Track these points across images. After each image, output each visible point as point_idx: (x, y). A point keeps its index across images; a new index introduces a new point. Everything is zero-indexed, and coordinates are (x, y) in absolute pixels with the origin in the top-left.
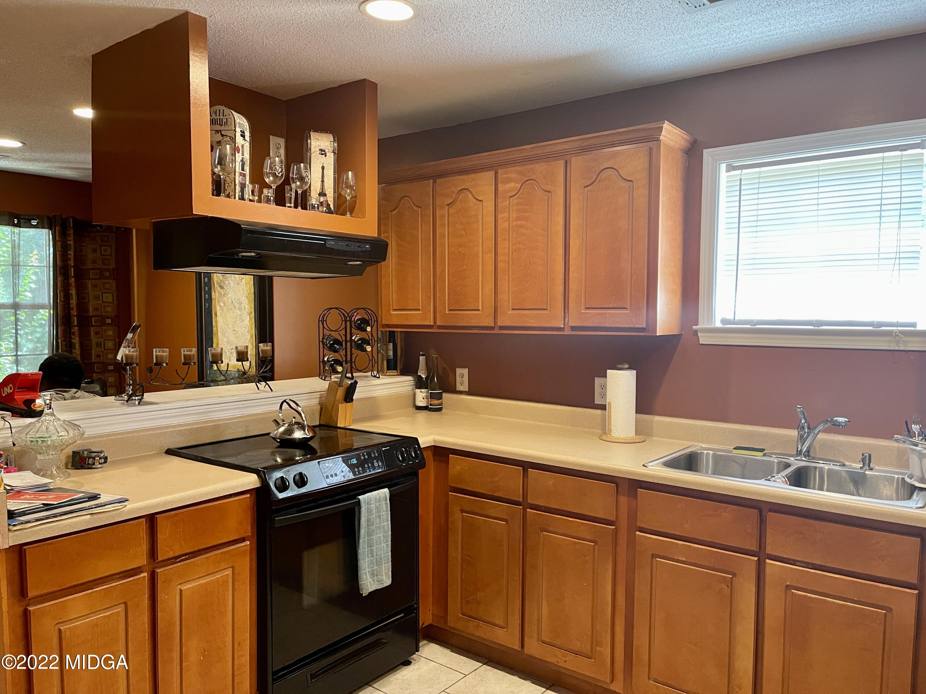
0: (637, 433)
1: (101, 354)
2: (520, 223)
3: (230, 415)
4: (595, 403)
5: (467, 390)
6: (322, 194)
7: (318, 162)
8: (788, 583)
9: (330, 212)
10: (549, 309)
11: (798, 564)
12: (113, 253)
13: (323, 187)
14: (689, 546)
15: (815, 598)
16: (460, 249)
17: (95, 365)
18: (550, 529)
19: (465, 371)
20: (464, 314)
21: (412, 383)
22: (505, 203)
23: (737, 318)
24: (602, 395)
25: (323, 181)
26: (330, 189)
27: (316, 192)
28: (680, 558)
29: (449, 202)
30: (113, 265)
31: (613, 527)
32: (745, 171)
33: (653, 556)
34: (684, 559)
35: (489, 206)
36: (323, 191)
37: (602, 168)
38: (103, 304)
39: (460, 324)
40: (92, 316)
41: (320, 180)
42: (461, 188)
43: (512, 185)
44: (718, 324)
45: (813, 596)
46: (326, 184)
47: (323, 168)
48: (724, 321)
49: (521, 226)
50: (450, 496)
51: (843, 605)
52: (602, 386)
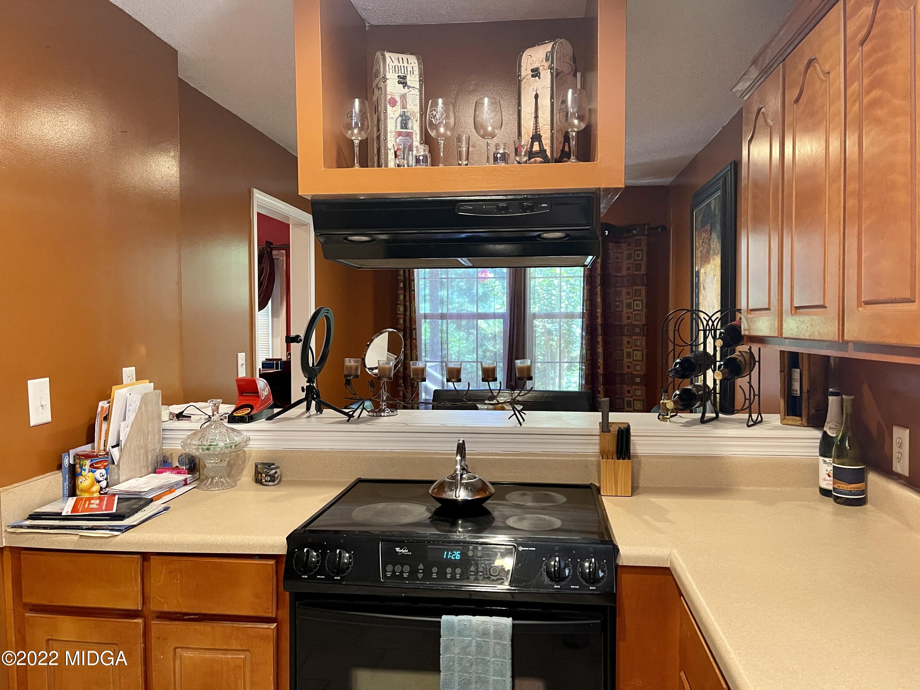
1: (630, 365)
3: (436, 448)
5: (907, 473)
6: (537, 137)
7: (531, 89)
9: (546, 160)
12: (644, 258)
13: (536, 127)
17: (626, 376)
19: (907, 435)
21: (817, 443)
25: (536, 117)
26: (547, 126)
27: (528, 135)
29: (797, 95)
30: (643, 271)
35: (837, 77)
36: (536, 132)
38: (634, 312)
40: (625, 325)
41: (533, 115)
42: (808, 60)
46: (540, 120)
47: (536, 96)
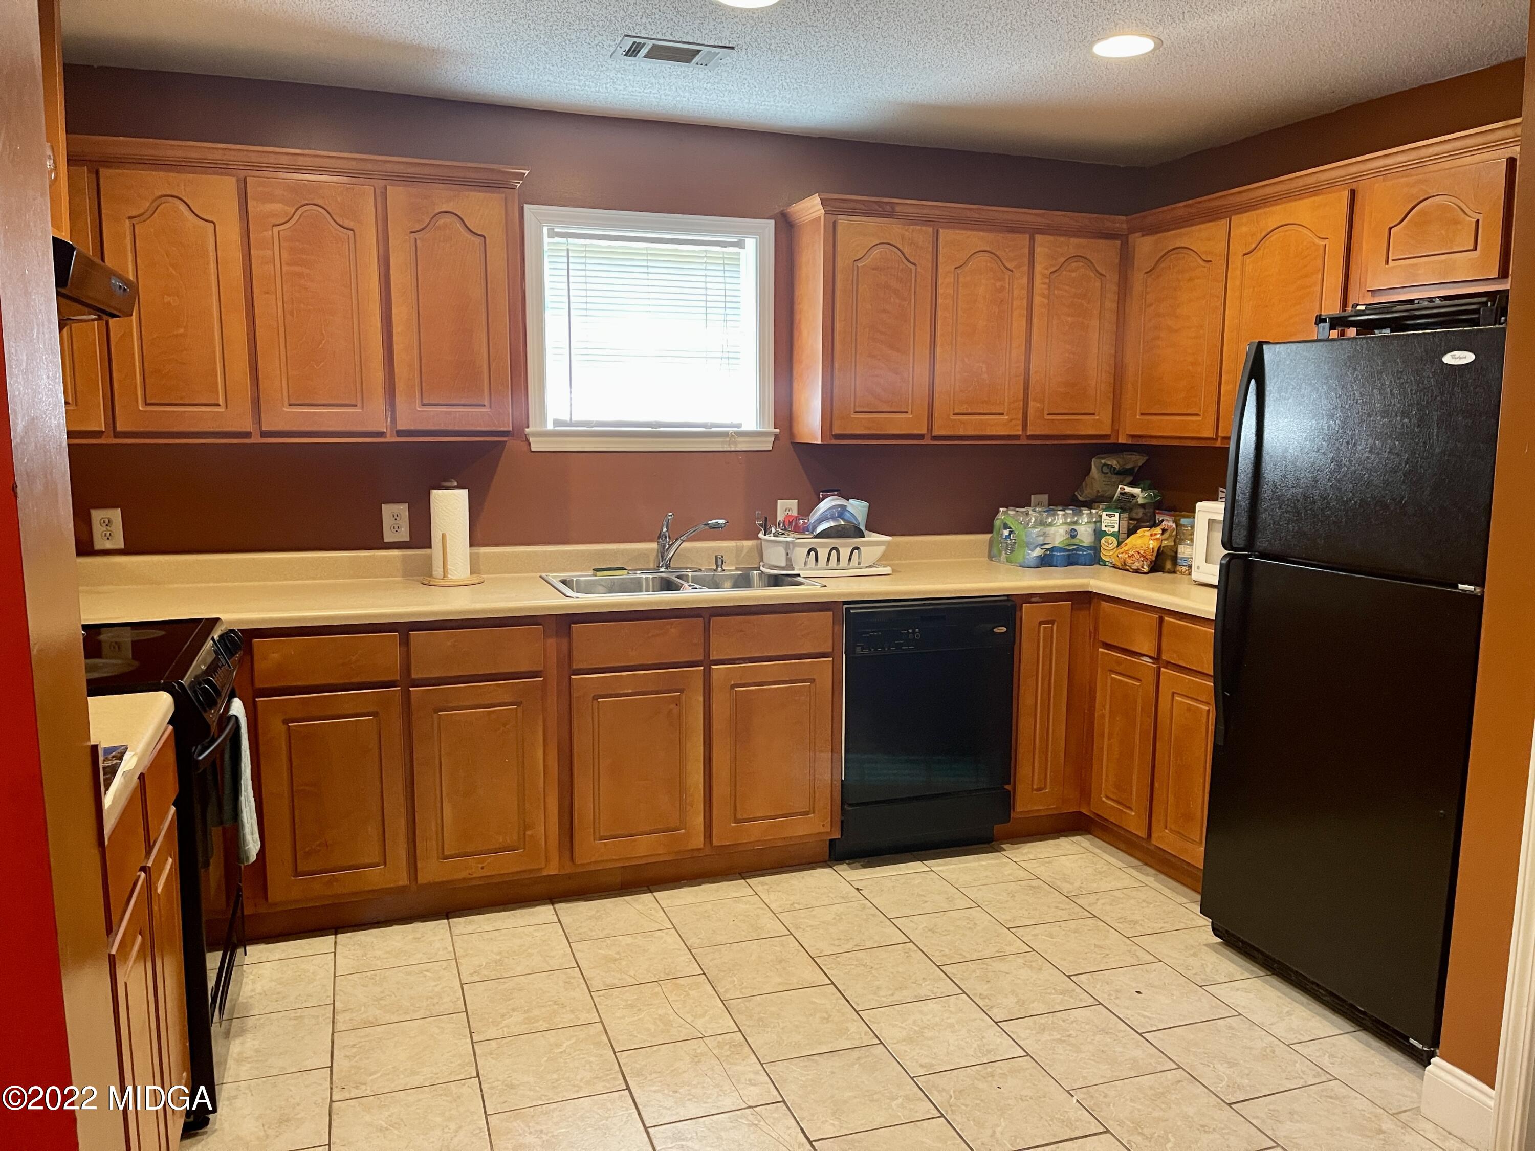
0: (472, 572)
2: (297, 269)
4: (385, 540)
5: (122, 547)
8: (733, 683)
10: (359, 404)
11: (737, 662)
14: (635, 674)
15: (756, 690)
16: (167, 299)
18: (451, 705)
19: (116, 515)
20: (185, 412)
22: (265, 233)
23: (574, 419)
24: (396, 528)
28: (626, 691)
29: (134, 213)
31: (542, 679)
32: (571, 240)
33: (596, 698)
34: (630, 691)
35: (231, 232)
37: (437, 211)
39: (175, 429)
42: (160, 194)
43: (277, 207)
44: (550, 426)
45: (754, 688)
48: (557, 423)
49: (300, 275)
50: (259, 704)
51: (778, 688)
52: (395, 516)
